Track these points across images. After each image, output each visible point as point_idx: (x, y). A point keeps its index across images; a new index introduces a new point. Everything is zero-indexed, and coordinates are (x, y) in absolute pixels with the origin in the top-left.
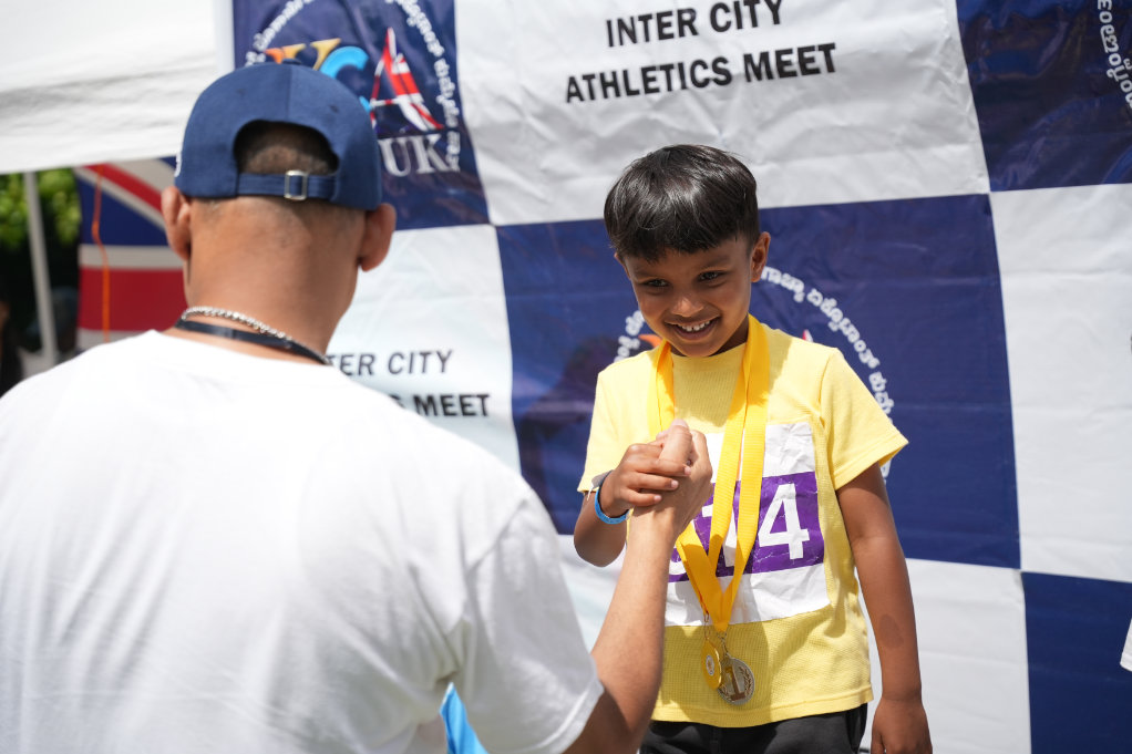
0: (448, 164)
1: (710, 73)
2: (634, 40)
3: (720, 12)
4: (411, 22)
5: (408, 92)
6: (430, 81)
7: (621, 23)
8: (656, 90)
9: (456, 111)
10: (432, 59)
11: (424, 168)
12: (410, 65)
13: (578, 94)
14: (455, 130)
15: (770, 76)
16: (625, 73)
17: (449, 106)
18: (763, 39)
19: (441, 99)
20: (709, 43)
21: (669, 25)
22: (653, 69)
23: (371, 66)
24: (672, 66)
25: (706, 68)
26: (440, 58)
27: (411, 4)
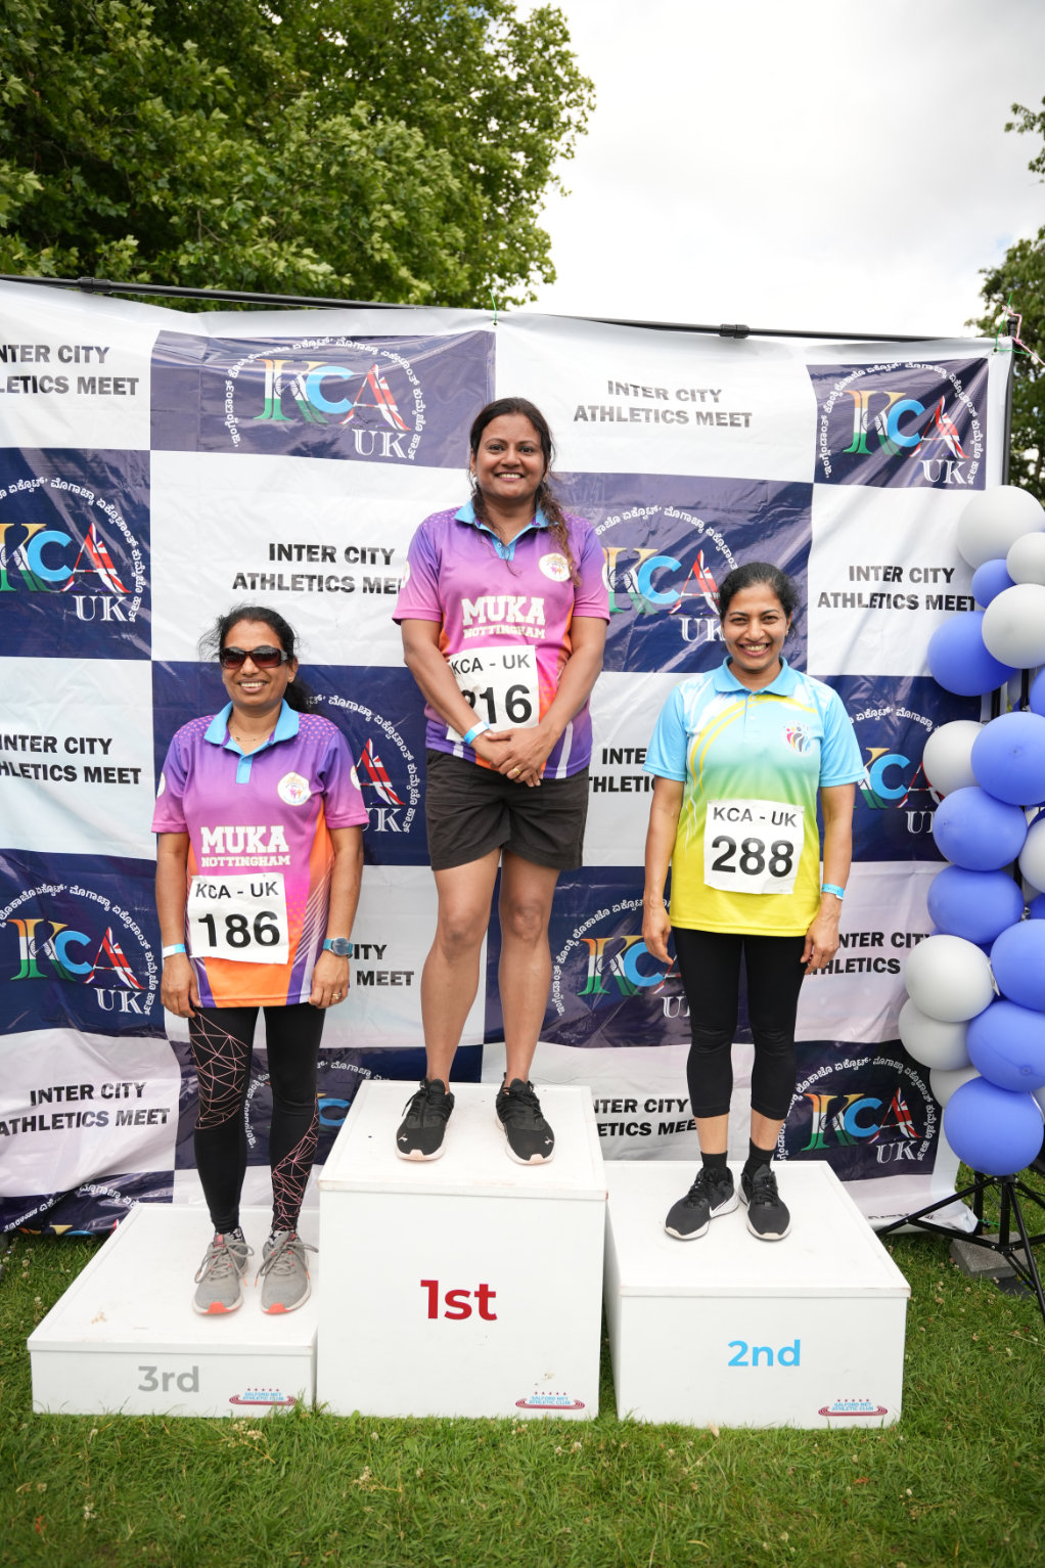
1: (340, 585)
2: (289, 558)
3: (352, 552)
4: (111, 521)
5: (105, 567)
6: (127, 561)
7: (281, 547)
8: (302, 589)
9: (144, 584)
12: (107, 549)
13: (244, 584)
14: (139, 595)
15: (379, 591)
16: (281, 576)
17: (140, 581)
18: (378, 571)
19: (133, 574)
20: (342, 568)
21: (316, 553)
22: (302, 576)
23: (75, 545)
24: (314, 577)
25: (337, 580)
26: (137, 548)
27: (109, 509)
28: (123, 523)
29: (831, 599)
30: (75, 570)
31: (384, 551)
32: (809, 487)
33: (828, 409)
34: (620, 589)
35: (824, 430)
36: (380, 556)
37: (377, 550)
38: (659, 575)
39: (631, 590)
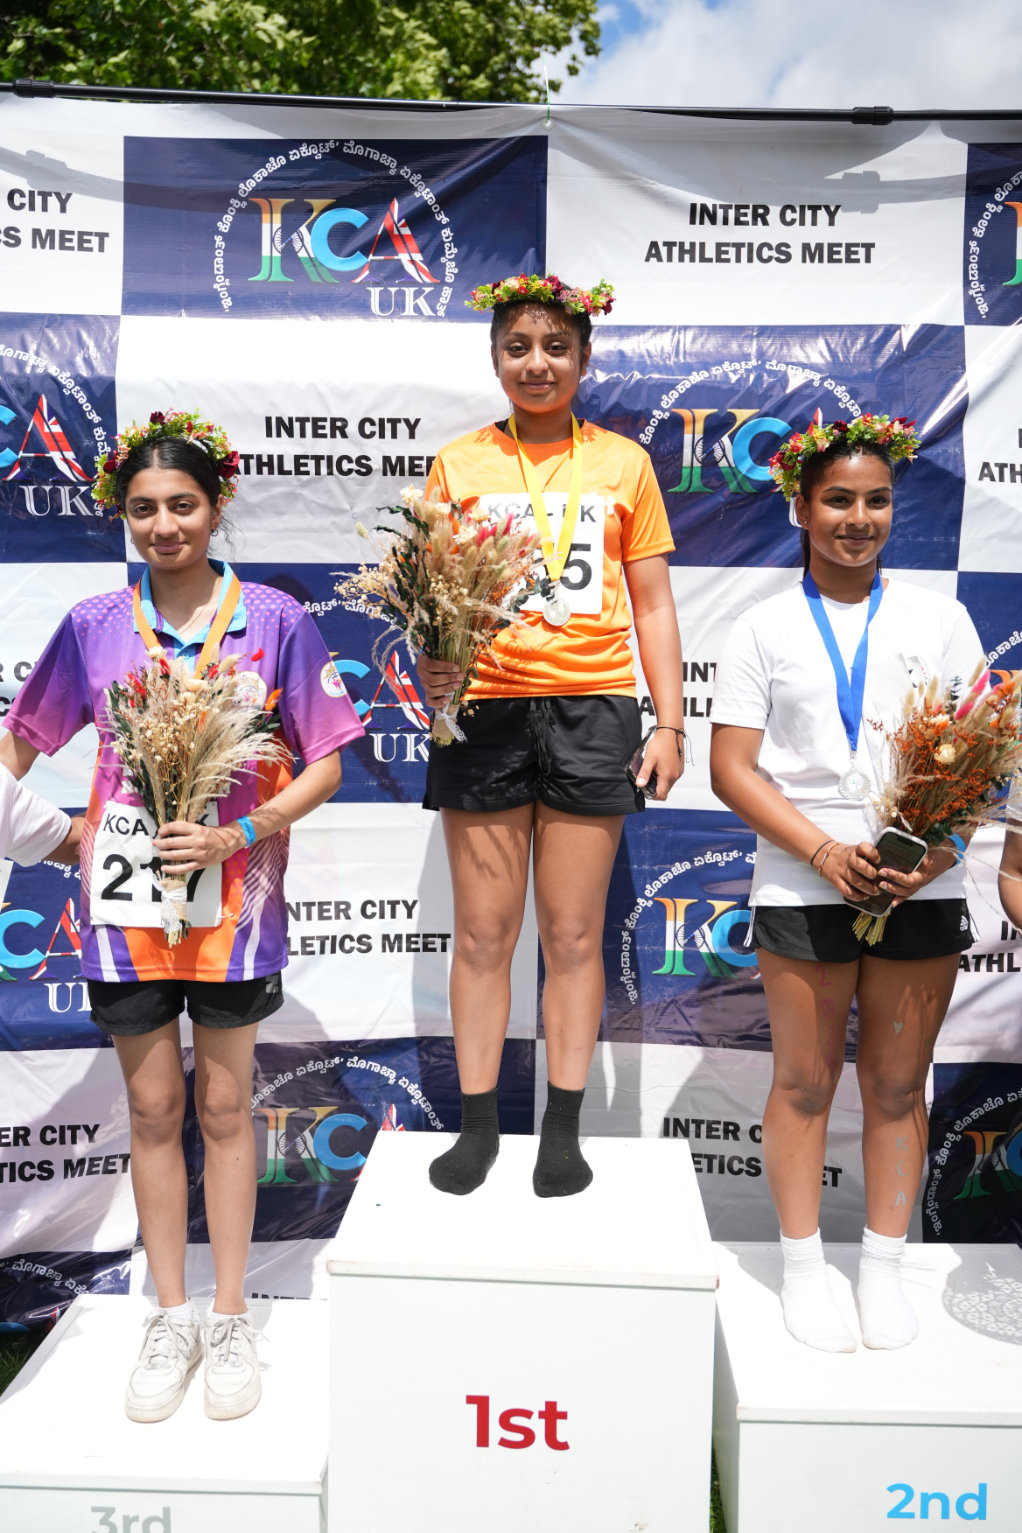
0: (92, 510)
1: (353, 466)
2: (290, 434)
3: (367, 425)
4: (67, 392)
6: (87, 442)
7: (280, 420)
8: (307, 473)
10: (91, 425)
11: (66, 511)
12: (62, 427)
15: (402, 473)
16: (281, 458)
18: (400, 447)
20: (356, 444)
21: (323, 427)
24: (322, 457)
25: (350, 460)
26: (98, 425)
27: (65, 378)
28: (82, 394)
29: (996, 471)
30: (21, 454)
31: (407, 421)
32: (960, 330)
33: (979, 232)
34: (710, 462)
35: (974, 259)
36: (402, 428)
37: (399, 420)
38: (761, 445)
39: (723, 463)
